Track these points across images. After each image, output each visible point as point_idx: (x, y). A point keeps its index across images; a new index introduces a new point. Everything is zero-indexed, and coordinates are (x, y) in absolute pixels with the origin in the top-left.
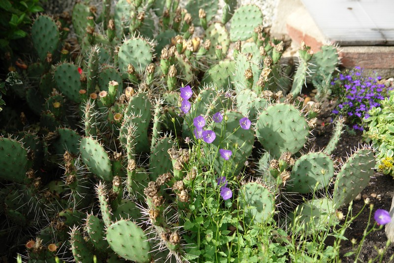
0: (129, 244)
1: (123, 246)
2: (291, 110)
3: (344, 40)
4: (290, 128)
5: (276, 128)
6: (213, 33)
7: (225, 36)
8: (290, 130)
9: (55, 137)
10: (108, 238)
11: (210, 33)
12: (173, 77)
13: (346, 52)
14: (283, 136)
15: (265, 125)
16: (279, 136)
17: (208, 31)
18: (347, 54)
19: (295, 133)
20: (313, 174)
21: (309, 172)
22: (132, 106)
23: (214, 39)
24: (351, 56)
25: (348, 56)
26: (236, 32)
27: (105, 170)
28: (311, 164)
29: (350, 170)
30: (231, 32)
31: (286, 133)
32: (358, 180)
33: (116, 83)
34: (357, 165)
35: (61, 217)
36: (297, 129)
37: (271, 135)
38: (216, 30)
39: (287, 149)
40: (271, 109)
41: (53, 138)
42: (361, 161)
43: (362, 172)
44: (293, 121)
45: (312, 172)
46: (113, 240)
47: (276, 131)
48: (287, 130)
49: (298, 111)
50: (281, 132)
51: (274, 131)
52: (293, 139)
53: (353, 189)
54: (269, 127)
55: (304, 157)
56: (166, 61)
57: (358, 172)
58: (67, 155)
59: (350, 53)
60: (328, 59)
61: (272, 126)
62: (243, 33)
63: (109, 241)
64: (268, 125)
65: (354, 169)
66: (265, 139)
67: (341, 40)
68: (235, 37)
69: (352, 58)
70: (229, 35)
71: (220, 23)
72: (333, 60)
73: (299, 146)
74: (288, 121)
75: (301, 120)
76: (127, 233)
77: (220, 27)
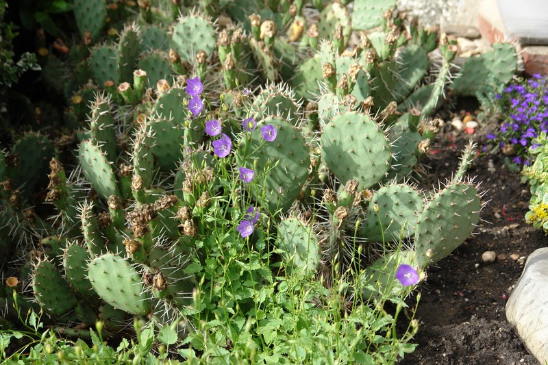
0: (117, 287)
1: (108, 289)
2: (364, 122)
3: (533, 37)
4: (365, 147)
5: (347, 147)
6: (329, 16)
7: (344, 22)
8: (363, 150)
9: (70, 142)
10: (89, 277)
11: (325, 16)
12: (229, 71)
13: (534, 53)
14: (356, 160)
15: (332, 140)
16: (351, 159)
17: (323, 13)
18: (535, 56)
19: (371, 156)
20: (396, 215)
21: (390, 212)
22: (161, 106)
23: (330, 25)
24: (541, 60)
25: (536, 60)
26: (360, 17)
27: (108, 188)
28: (392, 201)
29: (436, 212)
30: (353, 16)
31: (359, 154)
32: (451, 227)
33: (143, 73)
34: (448, 206)
35: (44, 246)
36: (374, 150)
37: (340, 156)
38: (333, 12)
39: (363, 178)
40: (339, 119)
41: (67, 143)
42: (455, 200)
43: (455, 216)
44: (368, 138)
45: (394, 212)
46: (96, 280)
47: (346, 151)
48: (360, 151)
49: (374, 124)
50: (353, 152)
51: (344, 150)
52: (369, 163)
53: (442, 238)
54: (337, 144)
55: (383, 190)
56: (225, 47)
57: (450, 216)
58: (54, 162)
59: (540, 56)
60: (502, 62)
61: (340, 143)
62: (370, 18)
63: (91, 280)
64: (335, 141)
65: (444, 210)
66: (333, 161)
67: (529, 36)
68: (359, 24)
69: (543, 63)
70: (350, 20)
71: (340, 3)
72: (510, 64)
73: (379, 175)
74: (361, 138)
75: (378, 137)
76: (114, 273)
77: (340, 9)
